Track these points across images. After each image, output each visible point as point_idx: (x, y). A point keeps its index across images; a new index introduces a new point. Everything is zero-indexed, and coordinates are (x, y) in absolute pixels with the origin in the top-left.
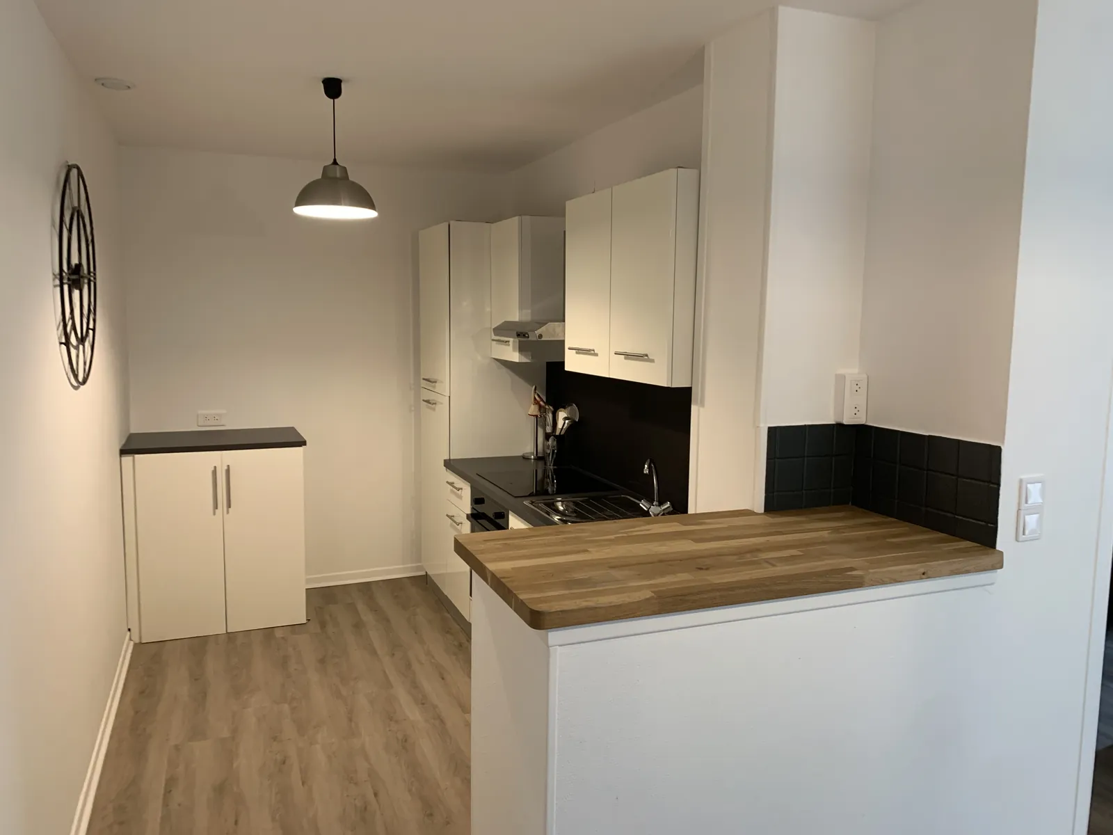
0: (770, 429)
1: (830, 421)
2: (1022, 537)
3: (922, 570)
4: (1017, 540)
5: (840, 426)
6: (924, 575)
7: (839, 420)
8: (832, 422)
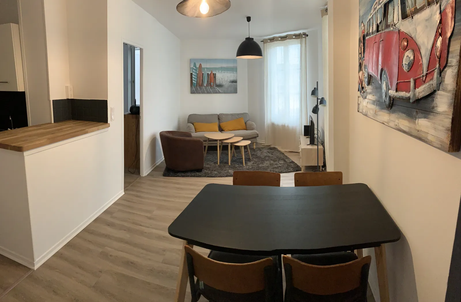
0: (53, 100)
1: (65, 98)
2: (112, 120)
3: (97, 128)
4: (111, 121)
5: (68, 99)
6: (98, 129)
7: (68, 98)
8: (66, 98)
